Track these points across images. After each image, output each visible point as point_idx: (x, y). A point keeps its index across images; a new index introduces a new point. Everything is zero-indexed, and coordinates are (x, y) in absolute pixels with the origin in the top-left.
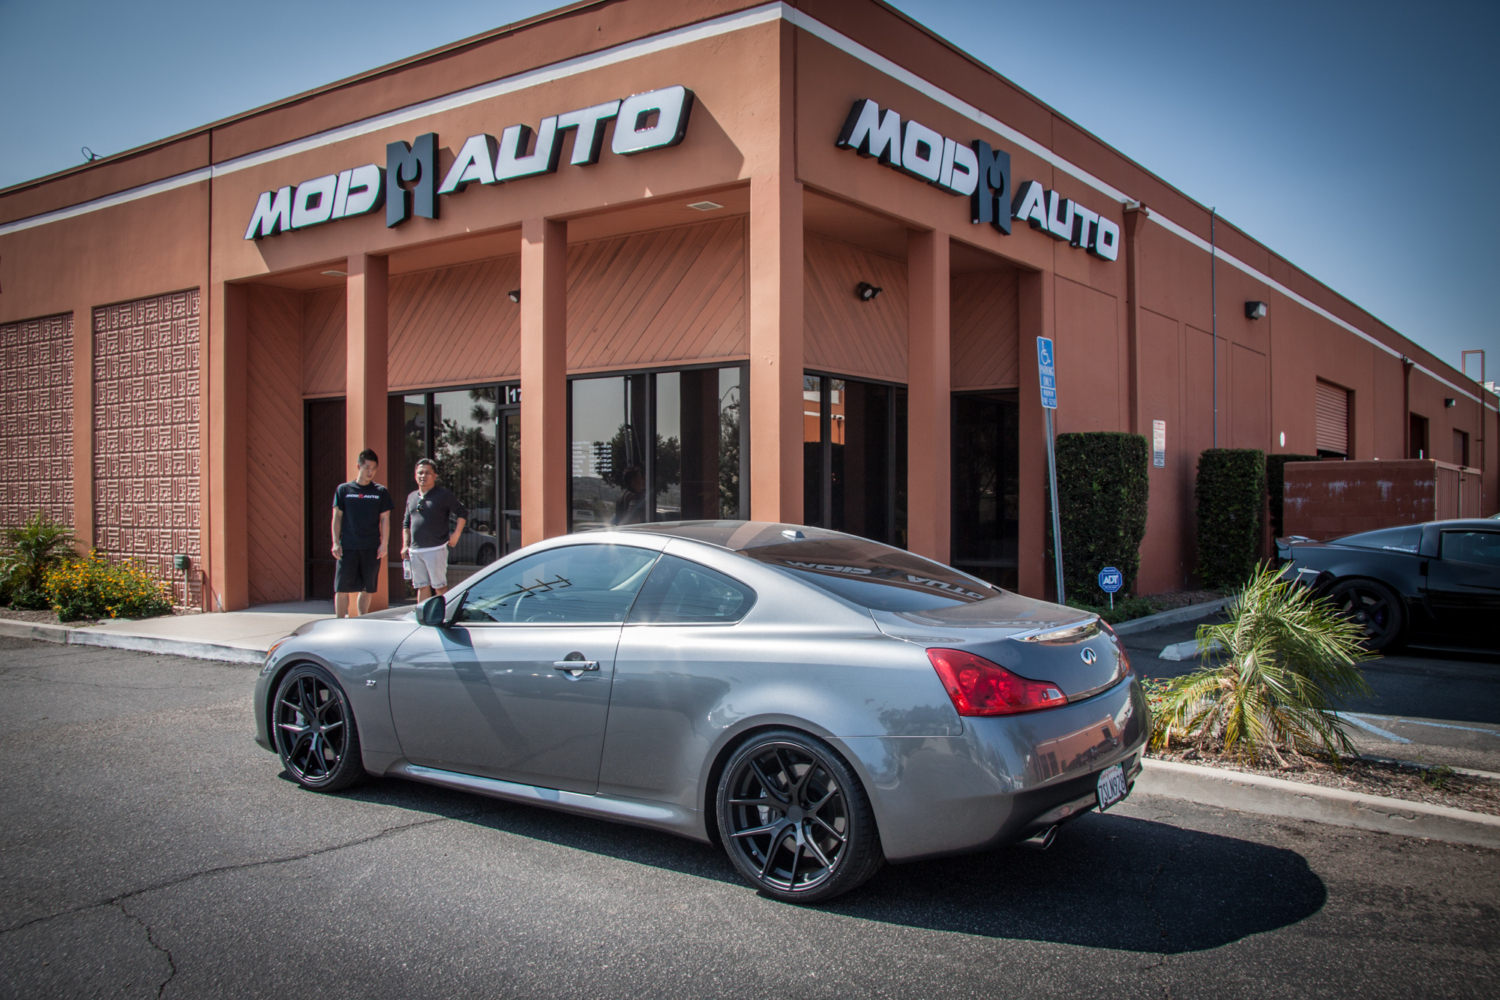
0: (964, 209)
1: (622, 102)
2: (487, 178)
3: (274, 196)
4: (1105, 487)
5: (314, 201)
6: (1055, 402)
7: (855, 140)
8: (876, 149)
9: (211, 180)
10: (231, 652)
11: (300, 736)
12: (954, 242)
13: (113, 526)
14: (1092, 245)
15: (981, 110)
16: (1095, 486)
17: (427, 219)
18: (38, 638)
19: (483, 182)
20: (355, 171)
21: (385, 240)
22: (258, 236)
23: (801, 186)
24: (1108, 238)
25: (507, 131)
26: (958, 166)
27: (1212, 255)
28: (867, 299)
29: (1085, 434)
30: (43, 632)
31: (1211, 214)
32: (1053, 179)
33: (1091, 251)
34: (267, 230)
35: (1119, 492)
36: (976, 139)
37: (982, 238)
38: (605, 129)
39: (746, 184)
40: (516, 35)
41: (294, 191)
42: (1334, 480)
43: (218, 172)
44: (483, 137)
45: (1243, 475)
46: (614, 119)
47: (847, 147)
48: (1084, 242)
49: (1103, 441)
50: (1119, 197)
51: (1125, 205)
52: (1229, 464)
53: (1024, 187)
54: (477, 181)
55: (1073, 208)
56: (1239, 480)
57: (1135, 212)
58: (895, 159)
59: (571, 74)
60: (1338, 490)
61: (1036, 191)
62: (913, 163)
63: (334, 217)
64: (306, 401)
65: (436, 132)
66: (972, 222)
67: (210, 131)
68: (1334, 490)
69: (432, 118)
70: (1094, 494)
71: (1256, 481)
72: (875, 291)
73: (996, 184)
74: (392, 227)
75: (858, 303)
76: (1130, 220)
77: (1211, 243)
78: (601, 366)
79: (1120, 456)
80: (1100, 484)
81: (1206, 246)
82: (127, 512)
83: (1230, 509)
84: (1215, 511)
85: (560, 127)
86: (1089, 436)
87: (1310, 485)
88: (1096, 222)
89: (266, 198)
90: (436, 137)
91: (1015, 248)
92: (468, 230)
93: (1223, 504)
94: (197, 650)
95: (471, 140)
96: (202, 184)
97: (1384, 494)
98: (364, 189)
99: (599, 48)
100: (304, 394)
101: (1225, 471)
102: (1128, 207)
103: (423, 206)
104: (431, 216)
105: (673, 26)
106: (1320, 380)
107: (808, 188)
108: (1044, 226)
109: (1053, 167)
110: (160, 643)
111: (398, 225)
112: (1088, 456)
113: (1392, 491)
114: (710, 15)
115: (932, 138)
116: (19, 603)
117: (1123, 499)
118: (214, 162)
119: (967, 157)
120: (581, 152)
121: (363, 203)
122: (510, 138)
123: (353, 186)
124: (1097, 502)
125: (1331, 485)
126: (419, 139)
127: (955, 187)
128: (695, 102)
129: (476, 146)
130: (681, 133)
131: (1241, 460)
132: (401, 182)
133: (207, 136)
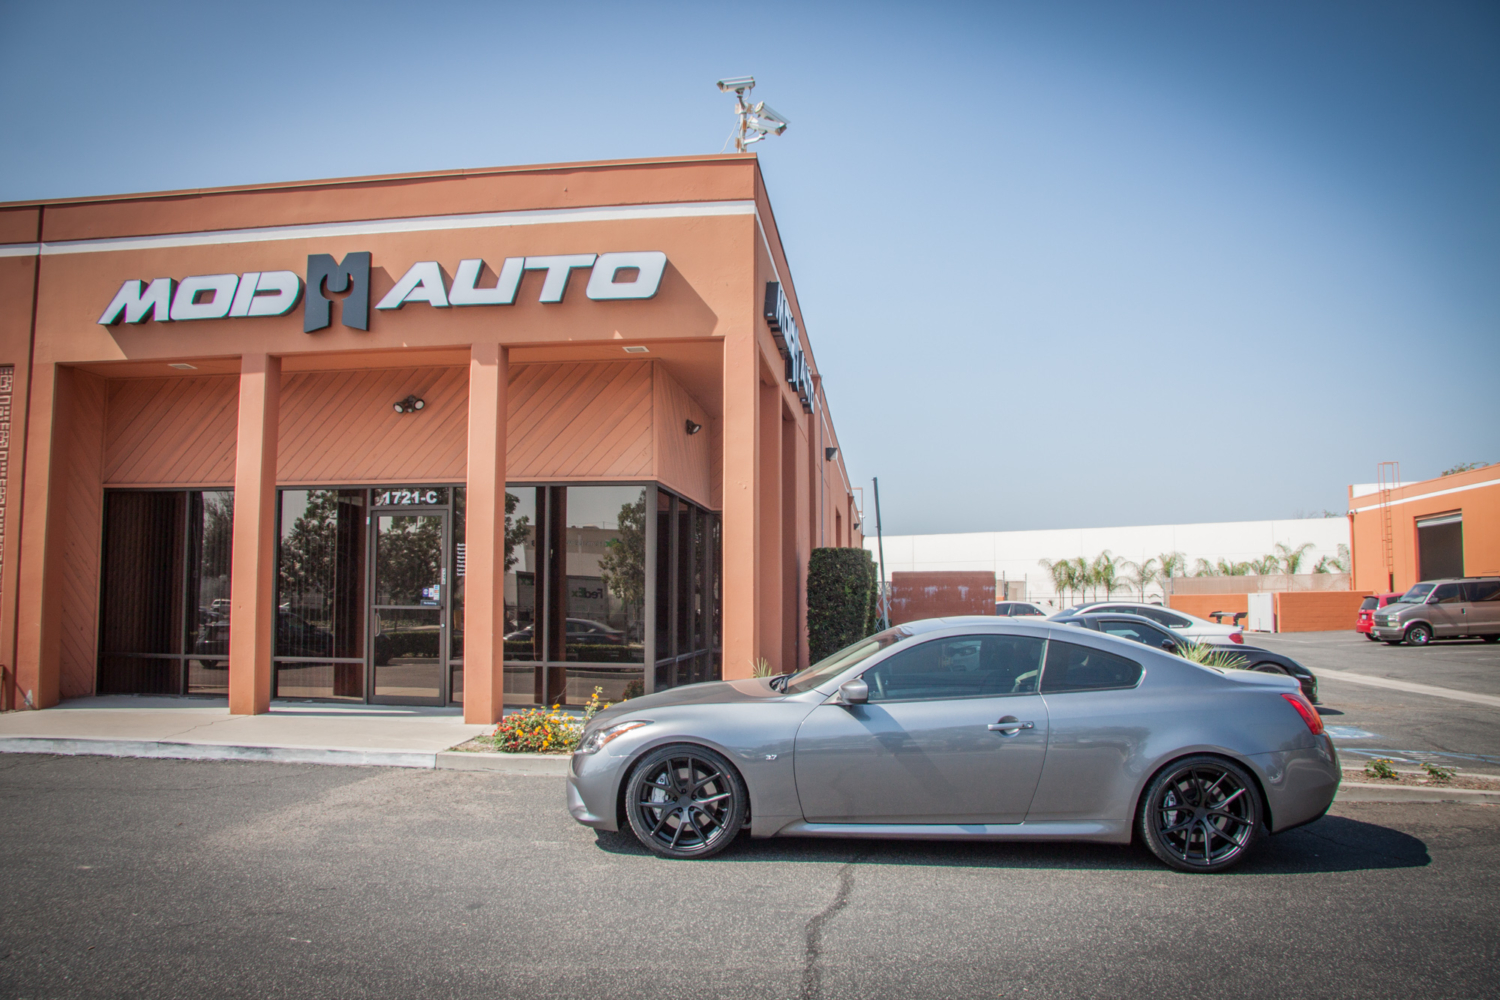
1: (598, 257)
2: (437, 298)
3: (144, 287)
5: (202, 297)
7: (777, 313)
9: (38, 258)
10: (189, 749)
16: (847, 589)
19: (433, 304)
20: (264, 274)
22: (117, 324)
25: (464, 264)
34: (133, 316)
39: (721, 340)
40: (469, 180)
41: (176, 283)
42: (928, 585)
43: (47, 250)
44: (435, 266)
46: (588, 270)
54: (427, 303)
59: (533, 223)
60: (931, 593)
63: (232, 315)
64: (108, 490)
67: (42, 208)
68: (928, 593)
69: (362, 237)
74: (307, 332)
85: (527, 267)
87: (911, 589)
89: (133, 286)
90: (368, 256)
92: (407, 345)
94: (133, 748)
95: (418, 265)
96: (25, 260)
97: (963, 596)
98: (277, 292)
99: (565, 206)
100: (105, 483)
104: (364, 328)
105: (646, 201)
110: (68, 743)
111: (314, 332)
112: (841, 566)
113: (969, 594)
118: (43, 239)
120: (552, 290)
121: (273, 306)
122: (468, 270)
123: (259, 288)
125: (926, 589)
126: (350, 256)
129: (428, 271)
130: (658, 290)
132: (324, 293)
133: (39, 213)
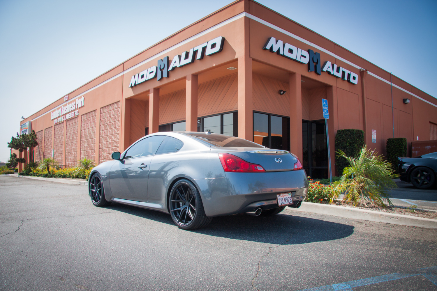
0: (306, 68)
1: (208, 42)
2: (178, 66)
3: (135, 76)
4: (350, 144)
5: (143, 76)
6: (328, 117)
7: (268, 47)
8: (275, 50)
9: (123, 75)
11: (94, 192)
12: (303, 77)
13: (103, 160)
14: (349, 80)
15: (311, 42)
16: (348, 144)
17: (166, 78)
18: (80, 184)
19: (177, 67)
20: (151, 68)
21: (157, 84)
22: (132, 87)
23: (252, 59)
24: (354, 78)
25: (183, 54)
26: (302, 56)
27: (391, 85)
28: (282, 94)
29: (344, 130)
30: (81, 183)
31: (390, 74)
32: (334, 61)
33: (349, 81)
34: (133, 85)
35: (354, 145)
36: (309, 49)
37: (312, 76)
38: (204, 49)
39: (237, 60)
40: (186, 30)
41: (139, 74)
43: (125, 73)
44: (178, 56)
45: (399, 145)
46: (206, 47)
47: (266, 49)
48: (346, 78)
49: (349, 131)
50: (359, 68)
51: (360, 70)
52: (395, 142)
53: (325, 63)
54: (176, 67)
55: (341, 69)
56: (398, 146)
57: (363, 71)
58: (281, 52)
59: (197, 38)
60: (428, 148)
61: (329, 64)
62: (287, 54)
63: (147, 80)
64: (146, 128)
65: (168, 56)
66: (308, 71)
67: (124, 63)
69: (168, 53)
70: (347, 146)
71: (403, 146)
72: (284, 92)
73: (316, 61)
74: (159, 80)
75: (279, 95)
76: (362, 74)
77: (391, 82)
78: (210, 113)
79: (354, 135)
80: (349, 143)
81: (389, 83)
82: (105, 156)
83: (396, 155)
84: (391, 155)
85: (194, 50)
86: (346, 130)
87: (420, 147)
88: (350, 73)
89: (133, 77)
90: (168, 58)
91: (322, 79)
92: (175, 79)
93: (394, 153)
96: (121, 76)
98: (152, 72)
99: (204, 30)
100: (145, 126)
101: (394, 144)
102: (361, 70)
103: (165, 75)
104: (166, 77)
105: (220, 22)
106: (430, 122)
107: (253, 60)
108: (332, 73)
109: (335, 58)
111: (160, 80)
112: (345, 136)
114: (229, 18)
115: (294, 48)
116: (80, 178)
117: (355, 147)
118: (124, 70)
119: (306, 54)
120: (199, 56)
121: (153, 75)
122: (183, 56)
123: (150, 72)
124: (348, 148)
125: (426, 147)
126: (164, 58)
127: (301, 61)
128: (225, 41)
129: (176, 58)
130: (221, 48)
131: (399, 140)
132: (161, 69)
133: (123, 65)
